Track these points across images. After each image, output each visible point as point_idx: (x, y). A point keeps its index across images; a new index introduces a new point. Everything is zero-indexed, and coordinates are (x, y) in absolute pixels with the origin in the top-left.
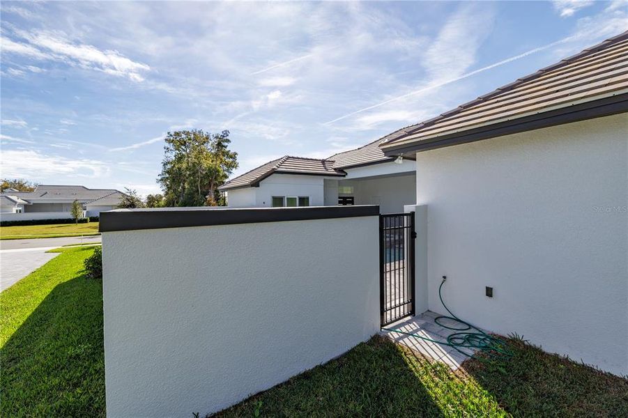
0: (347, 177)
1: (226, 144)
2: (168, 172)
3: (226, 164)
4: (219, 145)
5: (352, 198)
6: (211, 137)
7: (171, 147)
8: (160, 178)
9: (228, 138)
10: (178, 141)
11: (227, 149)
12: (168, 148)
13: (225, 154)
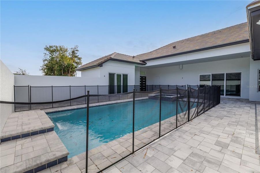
0: (146, 65)
1: (76, 52)
2: (45, 65)
3: (76, 63)
4: (73, 52)
5: (145, 77)
6: (69, 49)
7: (48, 53)
8: (41, 68)
9: (77, 49)
10: (51, 50)
11: (77, 55)
12: (45, 54)
13: (76, 57)
